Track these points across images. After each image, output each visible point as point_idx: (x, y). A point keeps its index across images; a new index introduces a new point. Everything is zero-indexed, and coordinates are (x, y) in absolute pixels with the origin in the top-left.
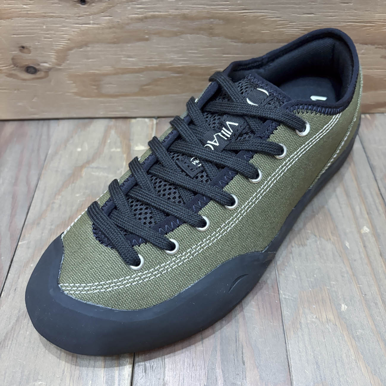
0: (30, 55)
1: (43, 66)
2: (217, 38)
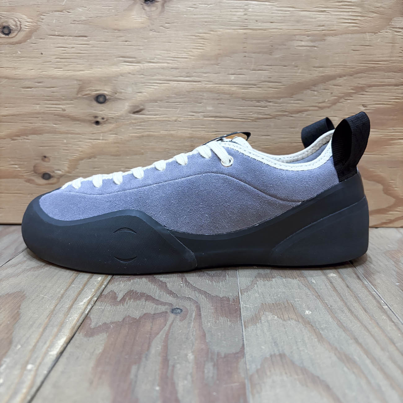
1: (56, 173)
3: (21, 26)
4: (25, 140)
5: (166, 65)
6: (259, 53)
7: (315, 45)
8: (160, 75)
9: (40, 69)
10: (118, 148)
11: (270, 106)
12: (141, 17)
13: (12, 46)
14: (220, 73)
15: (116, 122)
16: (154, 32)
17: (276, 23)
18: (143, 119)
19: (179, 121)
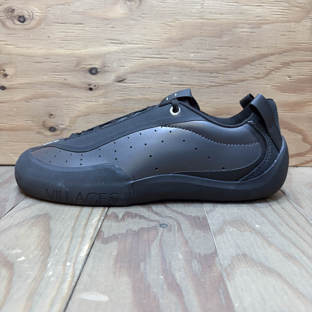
1: (60, 127)
3: (33, 16)
4: (36, 102)
5: (142, 45)
6: (212, 37)
7: (253, 31)
8: (138, 53)
9: (47, 49)
10: (106, 108)
11: (220, 76)
12: (124, 9)
13: (27, 31)
14: (182, 52)
15: (105, 89)
16: (133, 21)
17: (225, 14)
18: (125, 86)
19: (151, 88)
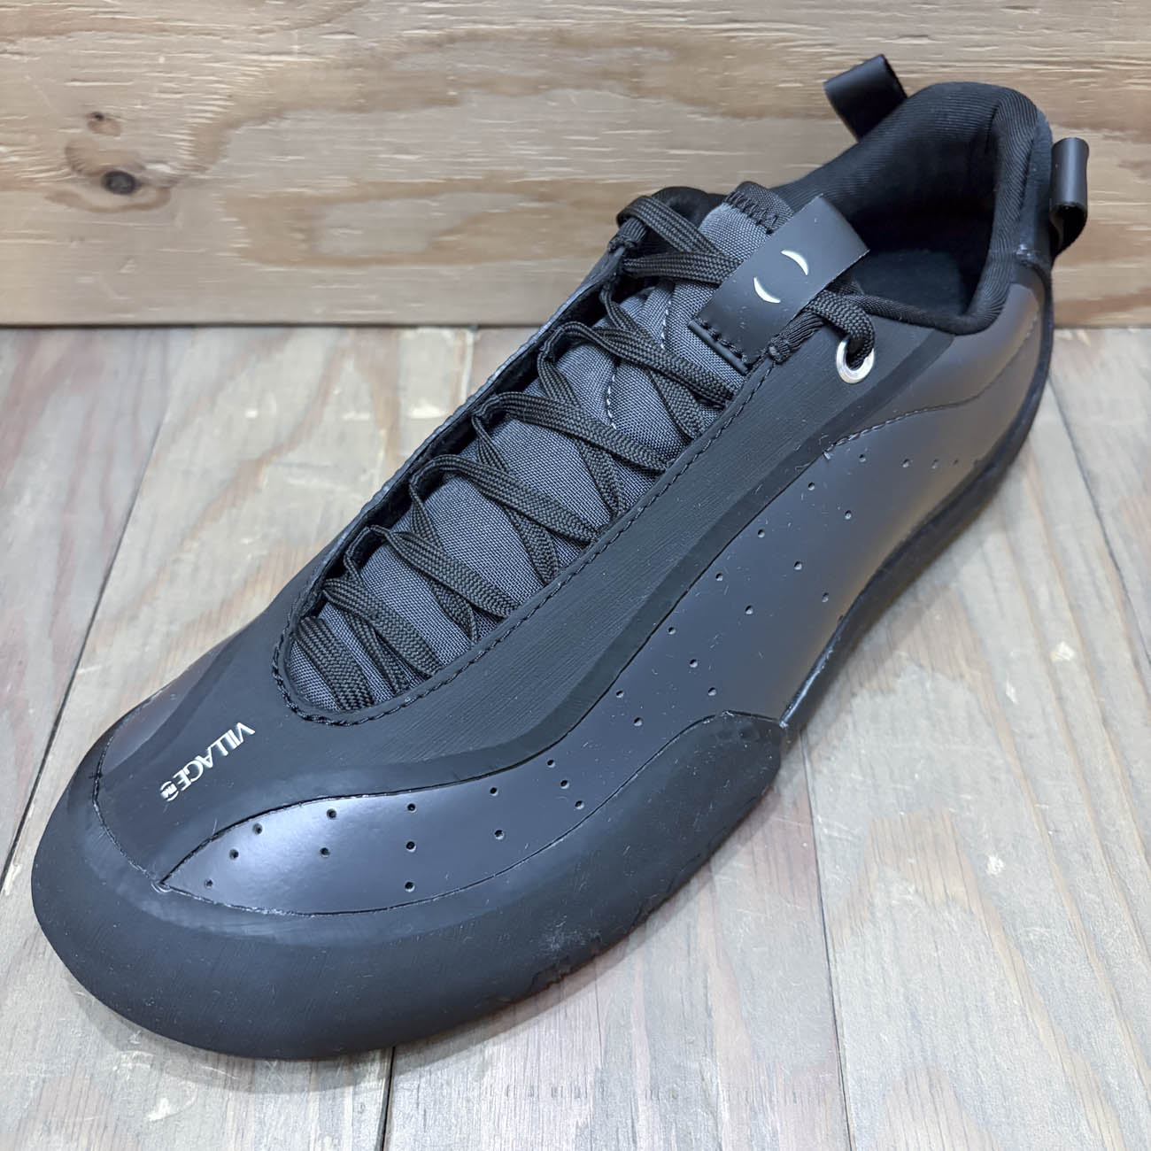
0: (118, 138)
1: (153, 172)
2: (651, 100)
4: (6, 56)
10: (360, 85)
